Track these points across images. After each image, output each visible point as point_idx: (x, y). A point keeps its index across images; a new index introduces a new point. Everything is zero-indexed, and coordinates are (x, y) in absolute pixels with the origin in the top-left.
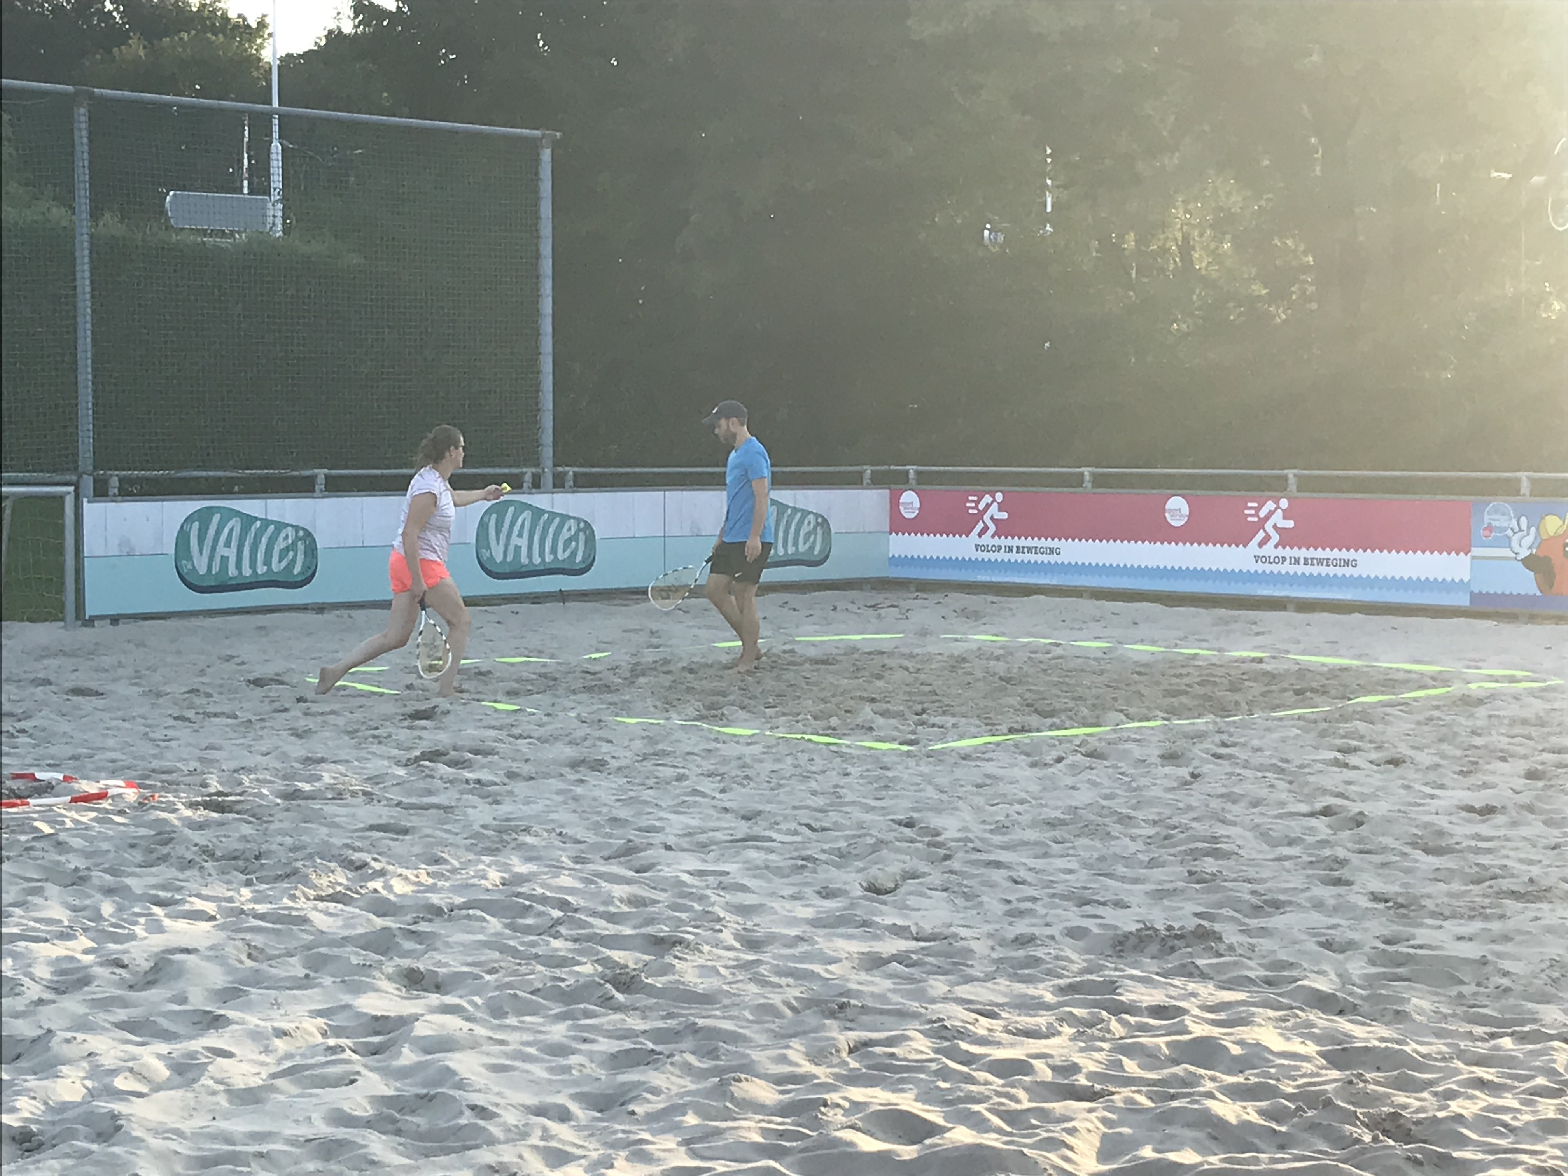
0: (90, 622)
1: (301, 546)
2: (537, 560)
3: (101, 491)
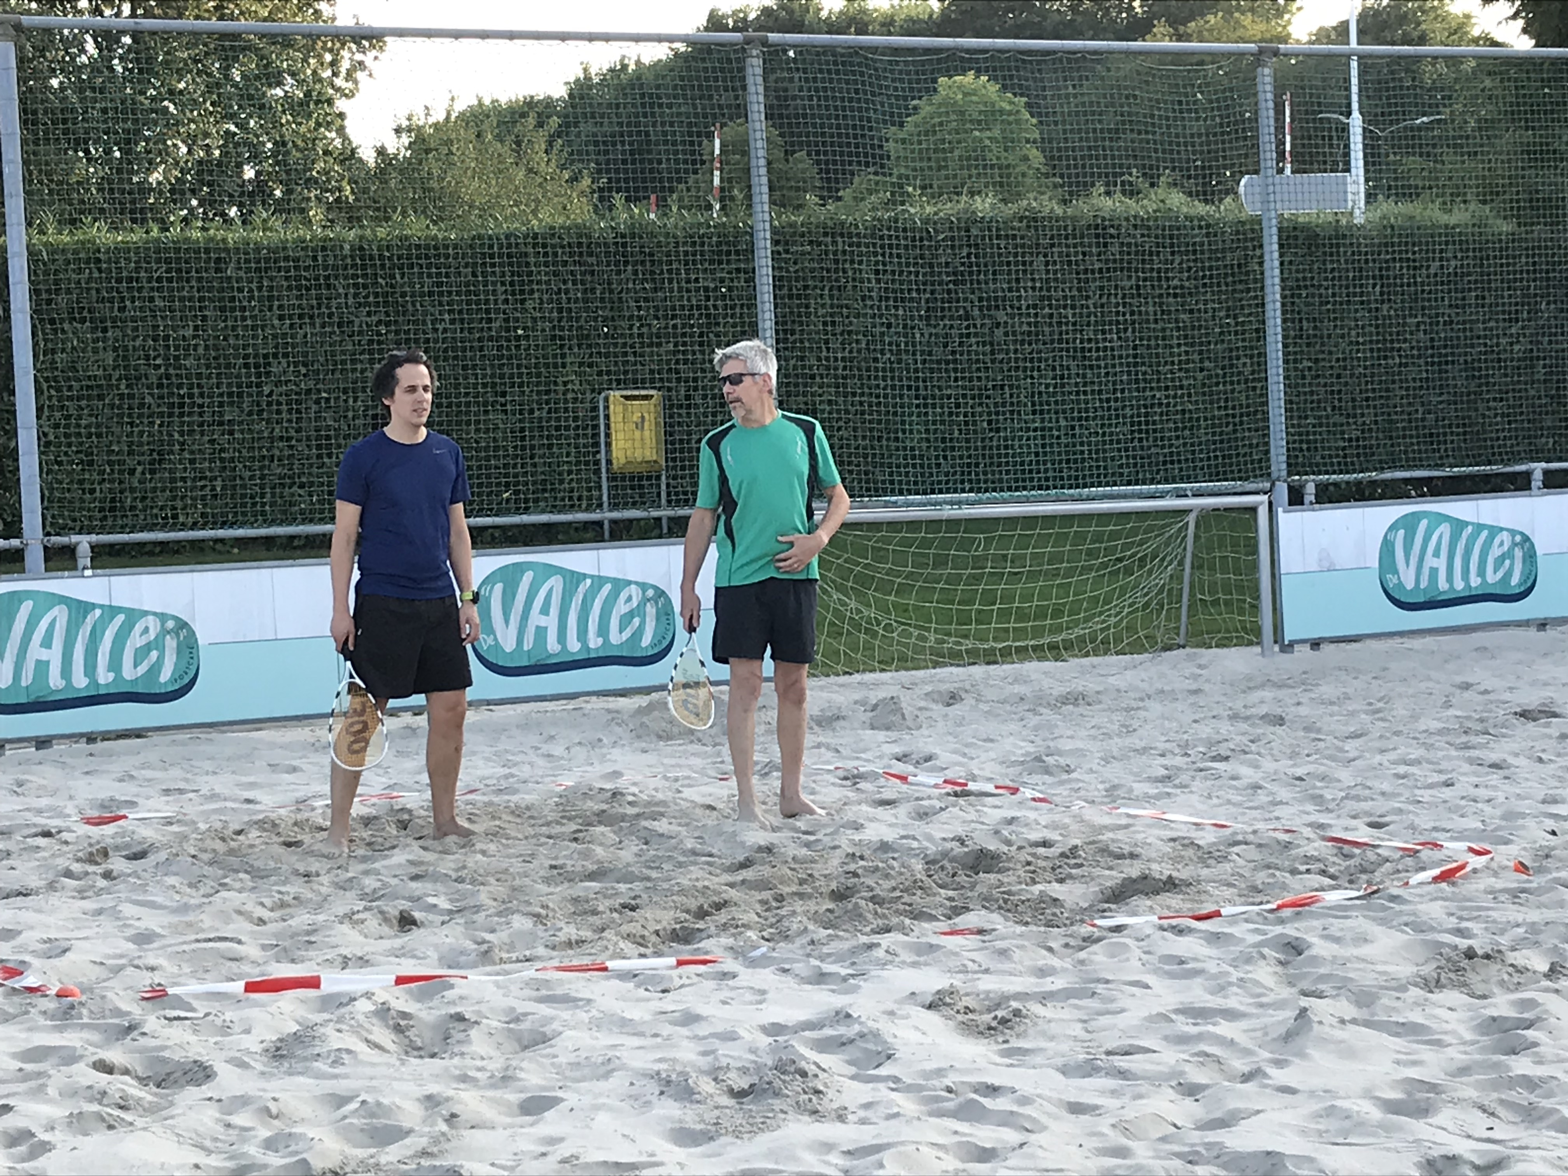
0: (1288, 648)
1: (1518, 553)
3: (1296, 498)
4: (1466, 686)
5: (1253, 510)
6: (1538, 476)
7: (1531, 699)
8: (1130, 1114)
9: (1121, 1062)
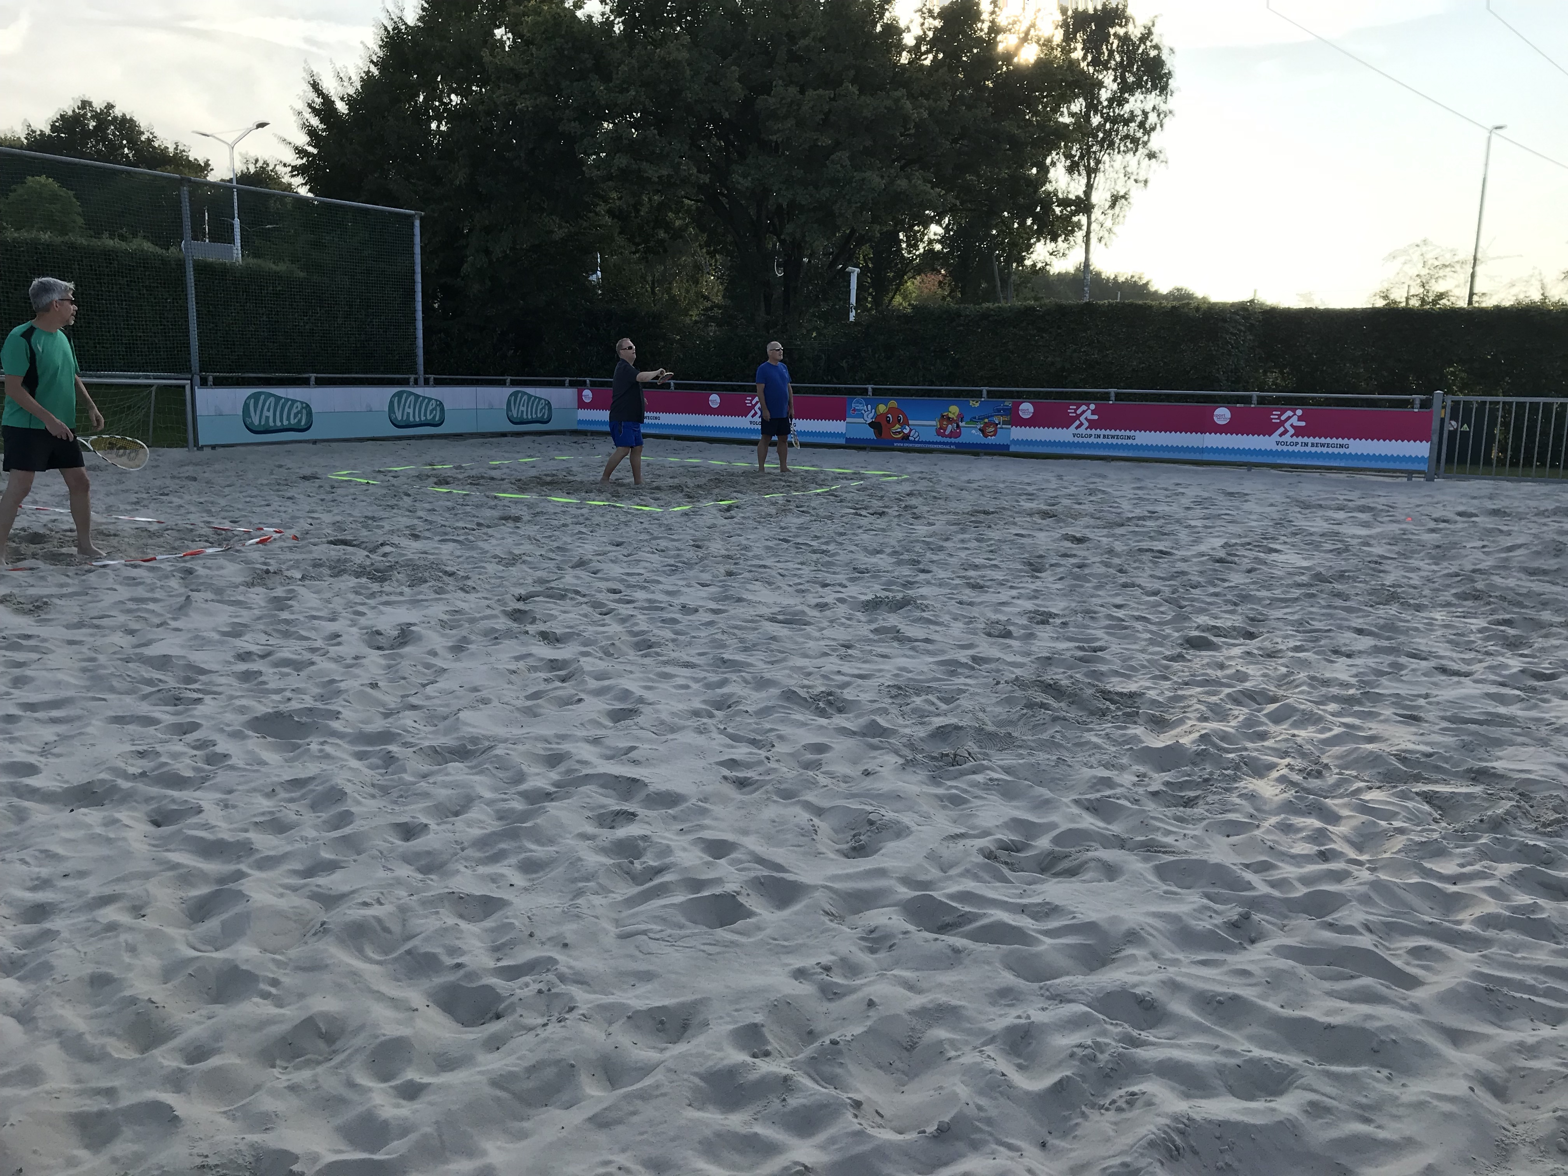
0: (201, 448)
1: (304, 411)
2: (417, 419)
3: (204, 383)
4: (280, 466)
5: (183, 387)
6: (313, 379)
7: (307, 471)
8: (98, 643)
9: (95, 621)
